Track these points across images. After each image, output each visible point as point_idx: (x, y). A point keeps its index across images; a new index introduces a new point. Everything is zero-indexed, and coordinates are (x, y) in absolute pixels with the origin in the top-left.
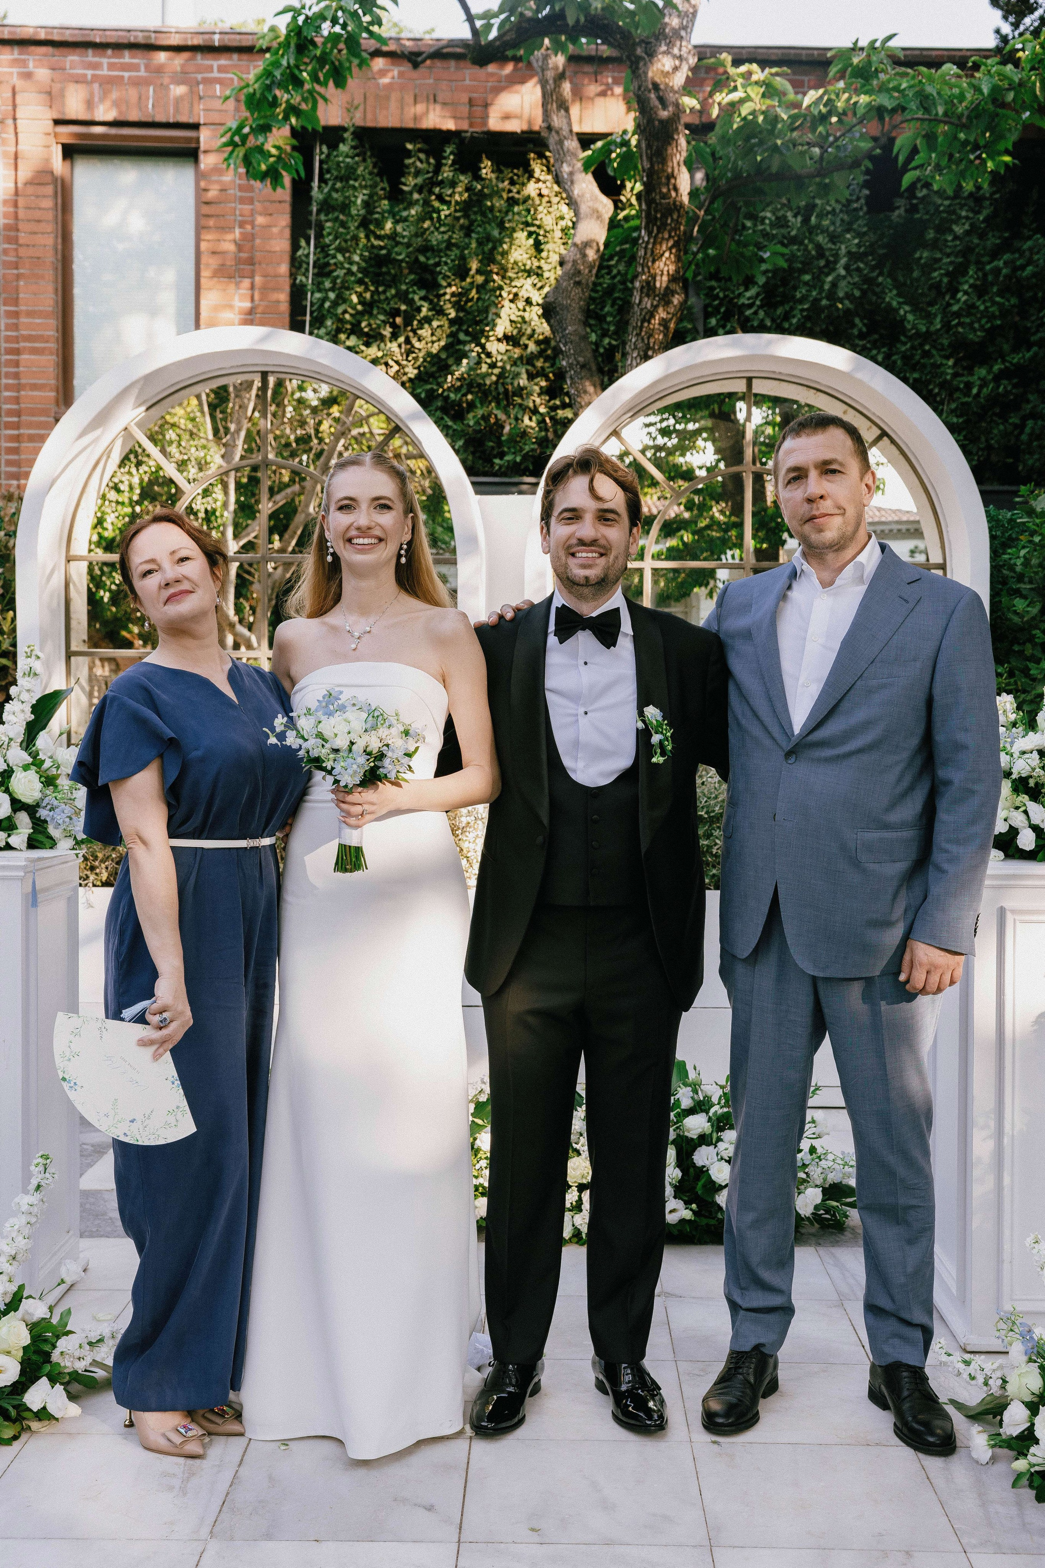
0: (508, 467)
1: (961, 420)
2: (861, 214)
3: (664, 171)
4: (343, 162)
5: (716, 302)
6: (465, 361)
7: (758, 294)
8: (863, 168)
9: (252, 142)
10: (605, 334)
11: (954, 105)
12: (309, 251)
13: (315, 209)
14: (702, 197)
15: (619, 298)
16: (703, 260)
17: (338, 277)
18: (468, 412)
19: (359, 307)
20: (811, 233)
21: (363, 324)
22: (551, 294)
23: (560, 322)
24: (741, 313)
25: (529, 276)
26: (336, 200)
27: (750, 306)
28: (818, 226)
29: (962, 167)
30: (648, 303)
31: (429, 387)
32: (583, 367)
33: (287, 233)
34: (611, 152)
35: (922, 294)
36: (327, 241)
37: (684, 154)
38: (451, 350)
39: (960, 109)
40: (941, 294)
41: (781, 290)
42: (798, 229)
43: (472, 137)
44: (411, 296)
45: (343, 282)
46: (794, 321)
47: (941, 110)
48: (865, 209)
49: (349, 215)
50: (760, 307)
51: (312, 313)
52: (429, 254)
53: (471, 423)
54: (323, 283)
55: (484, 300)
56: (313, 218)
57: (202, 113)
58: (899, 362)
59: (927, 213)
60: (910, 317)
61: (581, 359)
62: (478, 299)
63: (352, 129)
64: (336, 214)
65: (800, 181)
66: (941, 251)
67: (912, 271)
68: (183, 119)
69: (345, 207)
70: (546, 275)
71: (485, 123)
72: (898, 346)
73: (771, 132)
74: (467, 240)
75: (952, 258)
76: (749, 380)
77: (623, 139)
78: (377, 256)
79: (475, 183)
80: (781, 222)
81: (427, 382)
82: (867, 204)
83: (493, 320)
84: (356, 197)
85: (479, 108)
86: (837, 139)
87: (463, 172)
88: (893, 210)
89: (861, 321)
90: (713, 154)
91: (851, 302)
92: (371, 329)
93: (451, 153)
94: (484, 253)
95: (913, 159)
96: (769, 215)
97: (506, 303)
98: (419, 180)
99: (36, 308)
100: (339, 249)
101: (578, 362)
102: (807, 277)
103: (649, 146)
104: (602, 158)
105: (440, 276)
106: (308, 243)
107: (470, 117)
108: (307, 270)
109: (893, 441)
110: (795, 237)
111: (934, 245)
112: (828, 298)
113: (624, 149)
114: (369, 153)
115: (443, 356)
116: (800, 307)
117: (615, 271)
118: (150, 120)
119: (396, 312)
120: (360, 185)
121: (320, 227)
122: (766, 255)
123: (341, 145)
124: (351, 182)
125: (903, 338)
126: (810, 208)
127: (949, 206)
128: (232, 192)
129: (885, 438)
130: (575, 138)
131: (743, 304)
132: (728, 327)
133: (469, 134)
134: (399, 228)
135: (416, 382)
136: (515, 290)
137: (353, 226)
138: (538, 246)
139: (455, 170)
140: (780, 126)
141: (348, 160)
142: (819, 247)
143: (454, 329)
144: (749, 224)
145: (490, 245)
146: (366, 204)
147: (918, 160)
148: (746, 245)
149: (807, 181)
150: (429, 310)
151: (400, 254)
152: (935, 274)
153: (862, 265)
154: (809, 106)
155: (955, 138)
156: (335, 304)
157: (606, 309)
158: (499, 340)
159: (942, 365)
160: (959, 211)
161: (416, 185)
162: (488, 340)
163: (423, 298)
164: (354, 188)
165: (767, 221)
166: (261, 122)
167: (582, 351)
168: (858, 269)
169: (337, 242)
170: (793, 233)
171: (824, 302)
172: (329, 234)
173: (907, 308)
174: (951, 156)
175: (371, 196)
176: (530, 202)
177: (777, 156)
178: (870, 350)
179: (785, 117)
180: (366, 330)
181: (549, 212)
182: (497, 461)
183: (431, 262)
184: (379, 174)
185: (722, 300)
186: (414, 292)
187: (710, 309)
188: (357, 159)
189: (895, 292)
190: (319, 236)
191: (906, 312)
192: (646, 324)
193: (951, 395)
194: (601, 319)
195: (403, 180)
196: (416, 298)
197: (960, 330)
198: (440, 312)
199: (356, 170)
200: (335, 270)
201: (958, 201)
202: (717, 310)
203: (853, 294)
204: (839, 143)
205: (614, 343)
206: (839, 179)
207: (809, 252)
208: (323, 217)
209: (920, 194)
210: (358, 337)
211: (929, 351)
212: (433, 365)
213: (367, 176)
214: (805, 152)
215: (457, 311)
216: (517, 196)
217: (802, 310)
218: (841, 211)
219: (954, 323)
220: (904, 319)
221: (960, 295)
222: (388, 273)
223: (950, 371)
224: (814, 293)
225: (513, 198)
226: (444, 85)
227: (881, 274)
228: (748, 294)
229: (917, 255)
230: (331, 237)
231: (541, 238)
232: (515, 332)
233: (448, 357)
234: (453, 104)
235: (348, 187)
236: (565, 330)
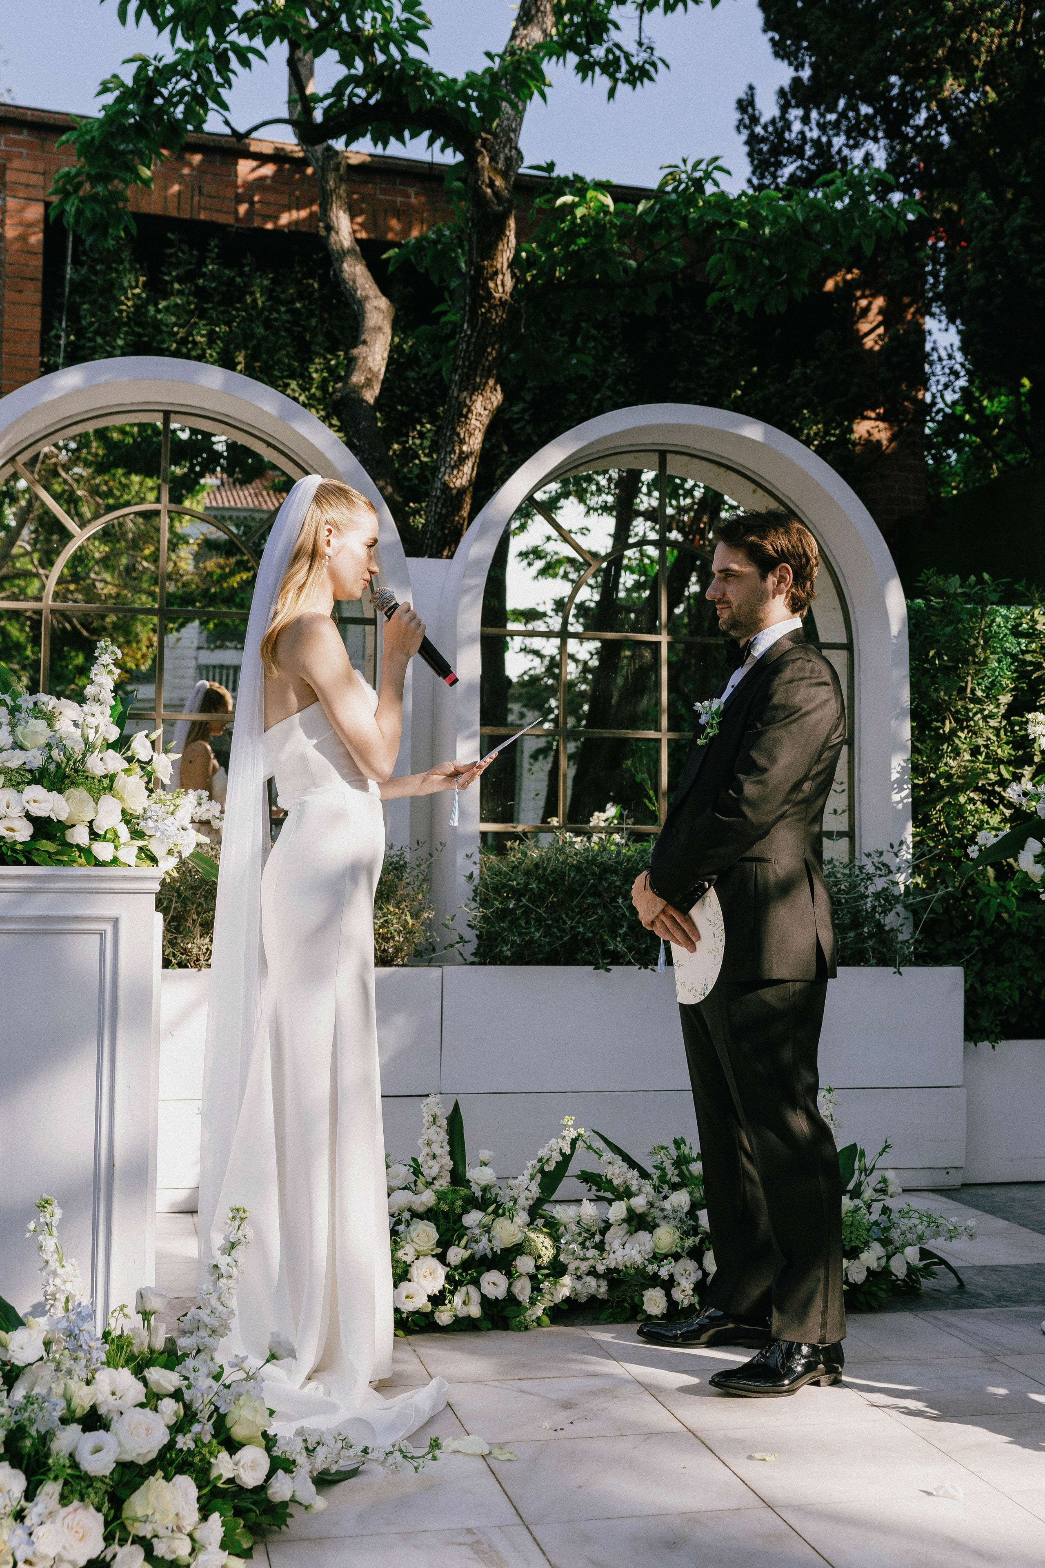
3: (492, 266)
7: (524, 411)
9: (86, 190)
12: (61, 332)
13: (67, 290)
23: (351, 418)
27: (517, 421)
29: (765, 291)
32: (379, 462)
33: (38, 311)
37: (513, 251)
43: (238, 233)
47: (767, 230)
50: (528, 422)
56: (66, 299)
61: (376, 455)
76: (663, 454)
79: (241, 278)
93: (216, 246)
94: (248, 349)
95: (721, 280)
98: (181, 271)
103: (480, 240)
121: (74, 309)
122: (575, 362)
131: (511, 419)
132: (494, 441)
133: (234, 230)
134: (163, 316)
139: (220, 263)
145: (256, 341)
147: (725, 281)
155: (761, 262)
161: (178, 275)
174: (754, 280)
179: (618, 223)
184: (140, 261)
190: (73, 318)
195: (165, 269)
204: (656, 257)
208: (77, 299)
209: (674, 328)
214: (621, 264)
216: (282, 296)
225: (278, 297)
226: (209, 178)
228: (516, 409)
229: (672, 385)
234: (219, 197)
235: (110, 269)
236: (359, 424)
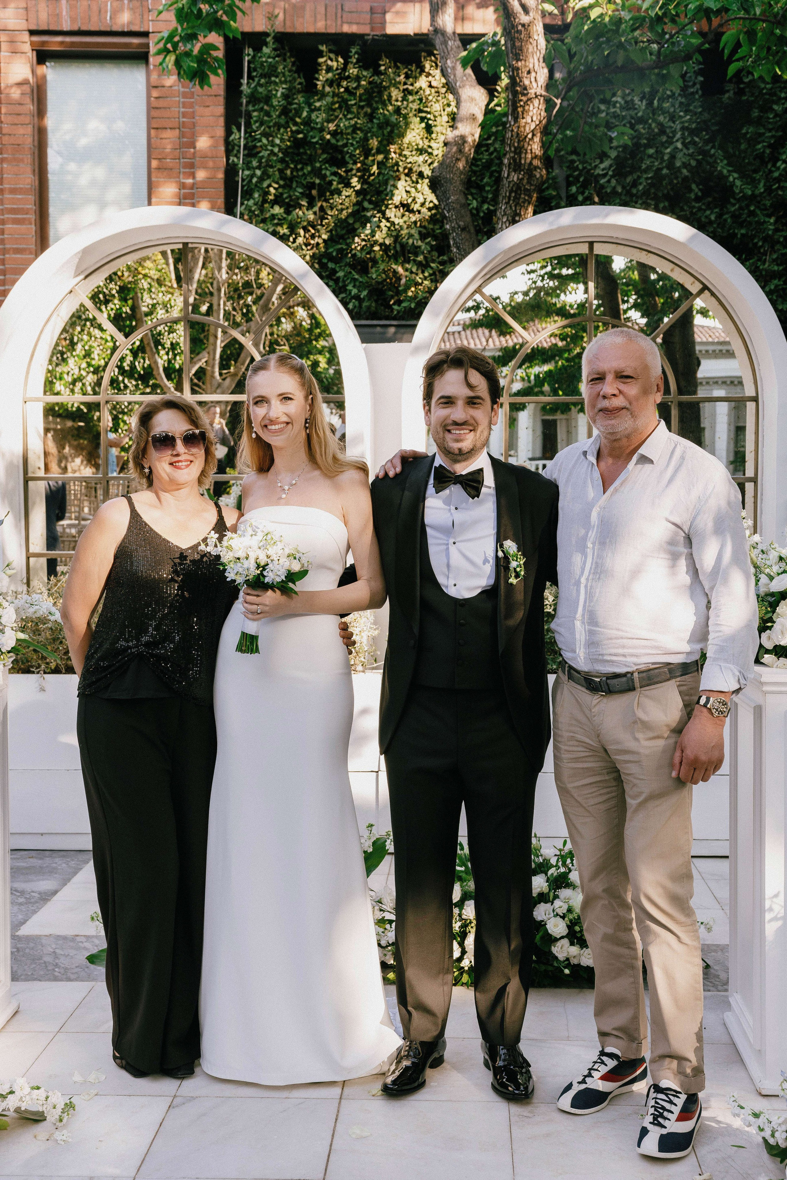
0: (404, 312)
1: (781, 268)
2: (697, 97)
3: (526, 66)
4: (266, 62)
5: (576, 173)
6: (368, 225)
7: (611, 166)
8: (694, 60)
9: (181, 47)
10: (484, 201)
11: (771, 5)
12: (239, 136)
13: (244, 101)
14: (560, 87)
15: (495, 171)
16: (562, 139)
17: (263, 157)
18: (372, 268)
19: (282, 183)
20: (654, 114)
21: (285, 196)
22: (437, 170)
23: (444, 193)
24: (597, 182)
25: (421, 154)
26: (261, 93)
27: (605, 175)
28: (660, 108)
29: (777, 58)
30: (514, 177)
31: (340, 246)
32: (463, 229)
33: (222, 121)
34: (484, 51)
35: (749, 164)
36: (254, 127)
37: (543, 52)
38: (357, 216)
39: (776, 9)
40: (764, 163)
41: (630, 162)
42: (644, 111)
43: (373, 39)
44: (323, 172)
45: (266, 161)
46: (641, 188)
47: (758, 11)
48: (700, 92)
49: (272, 106)
50: (612, 177)
51: (243, 187)
52: (339, 137)
53: (374, 276)
54: (251, 162)
55: (384, 174)
56: (244, 108)
57: (151, 23)
58: (729, 220)
59: (752, 95)
60: (738, 183)
61: (461, 223)
62: (379, 174)
63: (273, 35)
64: (261, 105)
65: (642, 73)
66: (764, 126)
67: (740, 144)
68: (136, 28)
69: (267, 99)
70: (435, 153)
71: (384, 28)
72: (729, 206)
73: (617, 31)
74: (369, 125)
75: (774, 133)
76: (591, 244)
77: (494, 40)
78: (296, 139)
79: (376, 78)
80: (629, 105)
81: (338, 243)
82: (701, 89)
83: (392, 191)
84: (277, 91)
85: (379, 15)
86: (672, 36)
87: (366, 69)
88: (724, 94)
89: (697, 186)
90: (569, 51)
91: (688, 171)
92: (291, 200)
93: (356, 53)
94: (384, 135)
95: (737, 52)
96: (619, 99)
97: (403, 177)
98: (330, 76)
99: (18, 186)
100: (265, 135)
101: (459, 226)
102: (651, 151)
103: (513, 46)
104: (476, 57)
105: (347, 156)
106: (239, 130)
107: (372, 22)
108: (239, 151)
109: (713, 294)
110: (642, 116)
111: (759, 122)
112: (668, 167)
113: (494, 48)
114: (288, 54)
115: (351, 221)
116: (645, 176)
117: (492, 149)
118: (108, 29)
119: (312, 186)
120: (280, 80)
121: (249, 116)
122: (614, 135)
123: (264, 48)
124: (273, 79)
125: (732, 200)
126: (653, 94)
127: (771, 89)
128: (176, 88)
129: (706, 291)
130: (457, 38)
131: (598, 175)
132: (586, 194)
133: (371, 37)
134: (313, 116)
135: (329, 243)
136: (409, 165)
137: (275, 115)
138: (429, 129)
139: (360, 67)
140: (623, 26)
141: (270, 60)
142: (661, 125)
143: (359, 199)
144: (603, 107)
145: (389, 129)
146: (285, 97)
147: (741, 52)
148: (597, 127)
149: (647, 72)
150: (339, 183)
151: (315, 138)
152: (759, 146)
153: (697, 139)
154: (647, 10)
155: (772, 33)
156: (261, 179)
157: (485, 180)
158: (396, 207)
159: (765, 222)
160: (779, 93)
161: (327, 80)
162: (387, 207)
163: (335, 174)
164: (276, 83)
165: (618, 105)
166: (189, 32)
167: (462, 216)
168: (695, 143)
169: (262, 128)
170: (640, 114)
171: (665, 171)
172: (256, 122)
173: (736, 175)
174: (769, 49)
175: (289, 89)
176: (422, 92)
177: (621, 52)
178: (705, 211)
179: (628, 18)
180: (287, 200)
181: (438, 101)
182: (396, 307)
183: (340, 143)
184: (297, 71)
185: (581, 171)
186: (326, 169)
187: (571, 179)
188: (277, 59)
189: (725, 162)
190: (248, 125)
191: (734, 179)
192: (513, 195)
193: (772, 247)
194: (481, 188)
195: (317, 76)
196: (328, 173)
197: (780, 193)
198: (348, 185)
199: (277, 68)
200: (260, 152)
201: (778, 85)
202: (577, 178)
203: (690, 164)
204: (674, 40)
205: (492, 208)
206: (674, 70)
207: (653, 131)
208: (251, 108)
209: (745, 80)
210: (281, 207)
211: (754, 210)
212: (343, 228)
213: (287, 73)
214: (646, 48)
215: (362, 184)
216: (411, 88)
217: (647, 179)
218: (680, 95)
219: (774, 187)
220: (733, 184)
221: (779, 164)
222: (305, 153)
223: (772, 227)
224: (656, 164)
225: (407, 89)
227: (713, 147)
228: (602, 166)
229: (744, 131)
230: (257, 125)
231: (430, 122)
232: (410, 201)
233: (354, 222)
234: (357, 12)
235: (270, 83)
236: (448, 199)
